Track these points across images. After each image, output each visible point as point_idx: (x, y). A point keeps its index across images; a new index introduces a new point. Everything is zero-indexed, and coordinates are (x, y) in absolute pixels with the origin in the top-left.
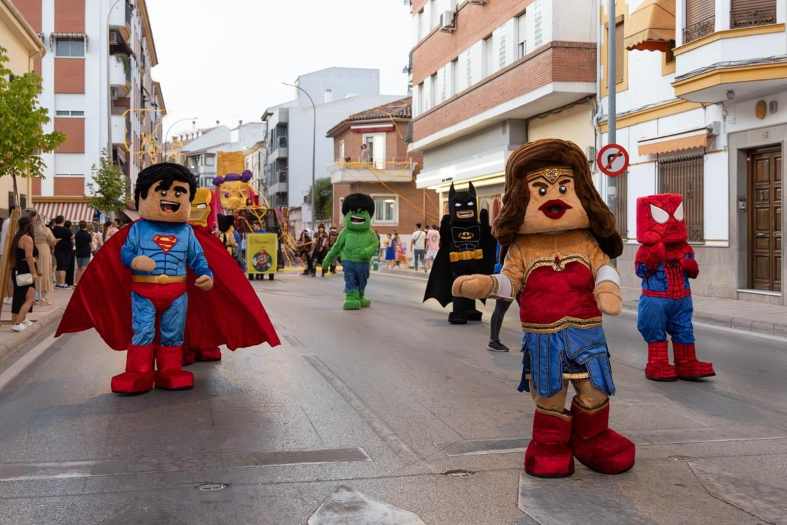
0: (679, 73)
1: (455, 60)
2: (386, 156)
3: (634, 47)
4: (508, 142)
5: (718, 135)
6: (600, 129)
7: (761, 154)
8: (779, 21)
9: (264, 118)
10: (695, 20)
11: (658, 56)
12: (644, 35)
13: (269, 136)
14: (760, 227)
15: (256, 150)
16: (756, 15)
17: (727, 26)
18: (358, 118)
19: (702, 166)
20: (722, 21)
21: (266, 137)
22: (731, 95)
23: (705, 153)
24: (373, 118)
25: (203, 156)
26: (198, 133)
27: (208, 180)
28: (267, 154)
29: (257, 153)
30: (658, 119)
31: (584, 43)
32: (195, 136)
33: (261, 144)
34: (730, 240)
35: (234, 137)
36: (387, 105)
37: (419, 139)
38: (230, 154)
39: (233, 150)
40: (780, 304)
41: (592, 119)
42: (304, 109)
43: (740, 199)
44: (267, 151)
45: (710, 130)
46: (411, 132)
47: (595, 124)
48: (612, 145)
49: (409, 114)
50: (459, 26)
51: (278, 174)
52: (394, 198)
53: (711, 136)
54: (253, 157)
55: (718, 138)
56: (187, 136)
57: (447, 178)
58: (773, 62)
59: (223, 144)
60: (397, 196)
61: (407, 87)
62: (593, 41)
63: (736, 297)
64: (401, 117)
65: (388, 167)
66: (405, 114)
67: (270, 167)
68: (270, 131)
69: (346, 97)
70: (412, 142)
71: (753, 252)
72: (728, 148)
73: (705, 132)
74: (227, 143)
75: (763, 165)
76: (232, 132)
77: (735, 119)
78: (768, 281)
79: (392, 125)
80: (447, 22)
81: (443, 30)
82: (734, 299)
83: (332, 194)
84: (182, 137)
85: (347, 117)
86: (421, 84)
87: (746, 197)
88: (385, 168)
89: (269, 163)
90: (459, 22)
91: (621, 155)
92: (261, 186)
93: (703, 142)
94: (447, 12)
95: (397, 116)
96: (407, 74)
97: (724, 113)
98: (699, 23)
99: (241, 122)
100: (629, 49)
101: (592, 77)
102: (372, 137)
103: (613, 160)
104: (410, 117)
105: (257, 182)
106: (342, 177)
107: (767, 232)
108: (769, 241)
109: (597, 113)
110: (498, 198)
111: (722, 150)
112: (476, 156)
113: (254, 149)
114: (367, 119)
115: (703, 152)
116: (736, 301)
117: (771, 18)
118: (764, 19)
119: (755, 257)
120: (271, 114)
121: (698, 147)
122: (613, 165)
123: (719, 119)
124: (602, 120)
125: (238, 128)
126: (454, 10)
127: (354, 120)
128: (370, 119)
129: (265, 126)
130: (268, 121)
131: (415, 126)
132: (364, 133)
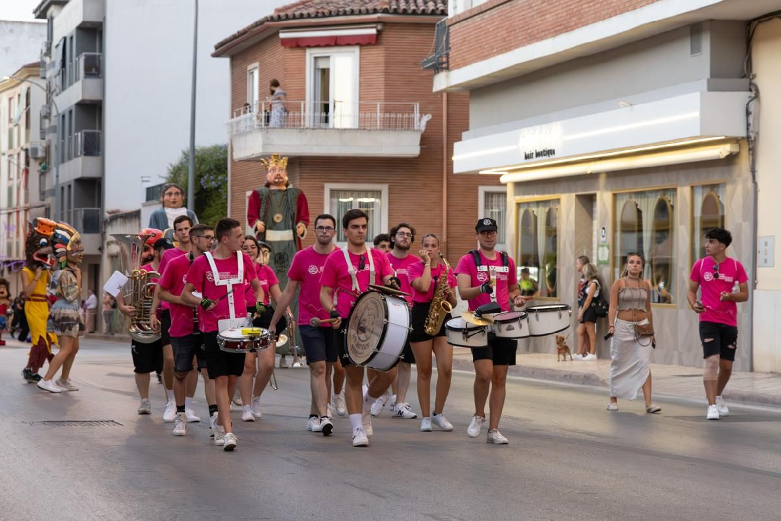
2: (360, 98)
4: (707, 73)
9: (42, 12)
13: (57, 55)
15: (22, 81)
18: (298, 13)
21: (49, 52)
24: (330, 14)
28: (49, 91)
29: (23, 88)
33: (33, 70)
37: (465, 63)
46: (444, 45)
51: (80, 136)
52: (377, 194)
54: (10, 99)
57: (539, 150)
60: (384, 188)
64: (396, 12)
65: (364, 126)
67: (55, 121)
68: (57, 39)
70: (447, 69)
79: (373, 31)
83: (227, 182)
85: (270, 12)
88: (357, 127)
89: (54, 113)
92: (32, 161)
95: (385, 11)
102: (329, 57)
104: (444, 13)
105: (23, 154)
106: (265, 145)
110: (668, 197)
112: (622, 103)
114: (316, 16)
120: (61, 3)
127: (287, 17)
128: (324, 16)
129: (45, 31)
130: (52, 18)
131: (456, 35)
132: (309, 47)
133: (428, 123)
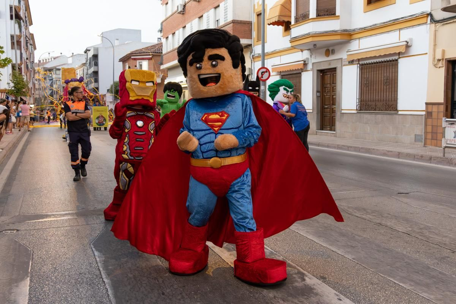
0: (293, 36)
1: (184, 27)
3: (271, 24)
5: (308, 64)
6: (254, 60)
7: (326, 72)
8: (337, 15)
9: (85, 52)
10: (301, 12)
11: (281, 28)
12: (276, 19)
13: (89, 61)
14: (327, 103)
15: (82, 67)
16: (327, 11)
17: (315, 16)
18: (135, 53)
19: (300, 77)
20: (313, 13)
21: (87, 61)
22: (315, 46)
23: (302, 72)
24: (142, 53)
25: (55, 70)
26: (51, 59)
27: (57, 81)
28: (87, 70)
30: (280, 56)
31: (247, 21)
32: (50, 60)
33: (84, 64)
34: (313, 109)
35: (70, 61)
36: (148, 47)
37: (166, 63)
38: (68, 69)
39: (70, 67)
40: (334, 137)
41: (250, 56)
42: (106, 48)
43: (318, 92)
44: (87, 68)
45: (305, 61)
46: (162, 60)
47: (251, 58)
48: (263, 67)
49: (161, 52)
50: (186, 11)
51: (94, 79)
53: (305, 64)
54: (80, 71)
55: (308, 65)
56: (46, 60)
57: (180, 81)
58: (334, 32)
59: (64, 64)
61: (157, 39)
62: (250, 20)
63: (315, 134)
64: (155, 53)
66: (157, 51)
67: (89, 76)
68: (89, 58)
69: (126, 43)
70: (163, 64)
71: (323, 114)
72: (312, 70)
73: (302, 62)
74: (66, 64)
75: (328, 77)
76: (69, 59)
77: (316, 57)
78: (329, 127)
79: (151, 57)
80: (180, 9)
81: (178, 13)
82: (314, 135)
84: (43, 60)
85: (129, 52)
86: (167, 38)
87: (320, 91)
89: (88, 74)
90: (186, 9)
91: (267, 72)
93: (302, 67)
94: (181, 5)
95: (153, 52)
96: (160, 33)
97: (311, 54)
98: (302, 14)
99: (73, 54)
100: (269, 25)
101: (250, 37)
102: (141, 62)
103: (264, 74)
104: (162, 53)
107: (329, 106)
108: (330, 110)
109: (252, 52)
111: (309, 70)
113: (81, 67)
114: (139, 53)
115: (301, 71)
116: (316, 136)
117: (333, 13)
118: (331, 13)
119: (324, 117)
120: (89, 50)
121: (299, 69)
122: (263, 76)
123: (309, 56)
124: (255, 56)
125: (72, 56)
126: (184, 4)
127: (133, 54)
129: (86, 56)
130: (87, 54)
131: (164, 57)
132: (138, 60)
133: (163, 76)
